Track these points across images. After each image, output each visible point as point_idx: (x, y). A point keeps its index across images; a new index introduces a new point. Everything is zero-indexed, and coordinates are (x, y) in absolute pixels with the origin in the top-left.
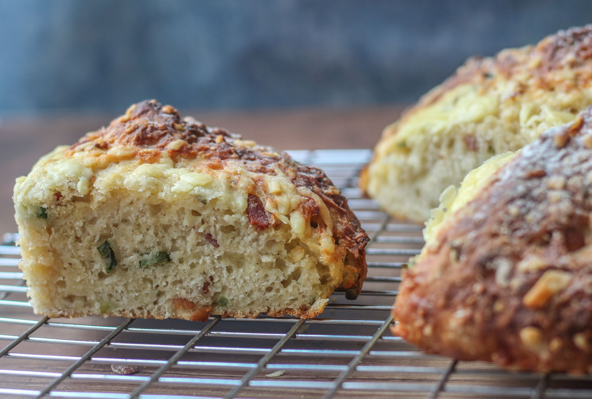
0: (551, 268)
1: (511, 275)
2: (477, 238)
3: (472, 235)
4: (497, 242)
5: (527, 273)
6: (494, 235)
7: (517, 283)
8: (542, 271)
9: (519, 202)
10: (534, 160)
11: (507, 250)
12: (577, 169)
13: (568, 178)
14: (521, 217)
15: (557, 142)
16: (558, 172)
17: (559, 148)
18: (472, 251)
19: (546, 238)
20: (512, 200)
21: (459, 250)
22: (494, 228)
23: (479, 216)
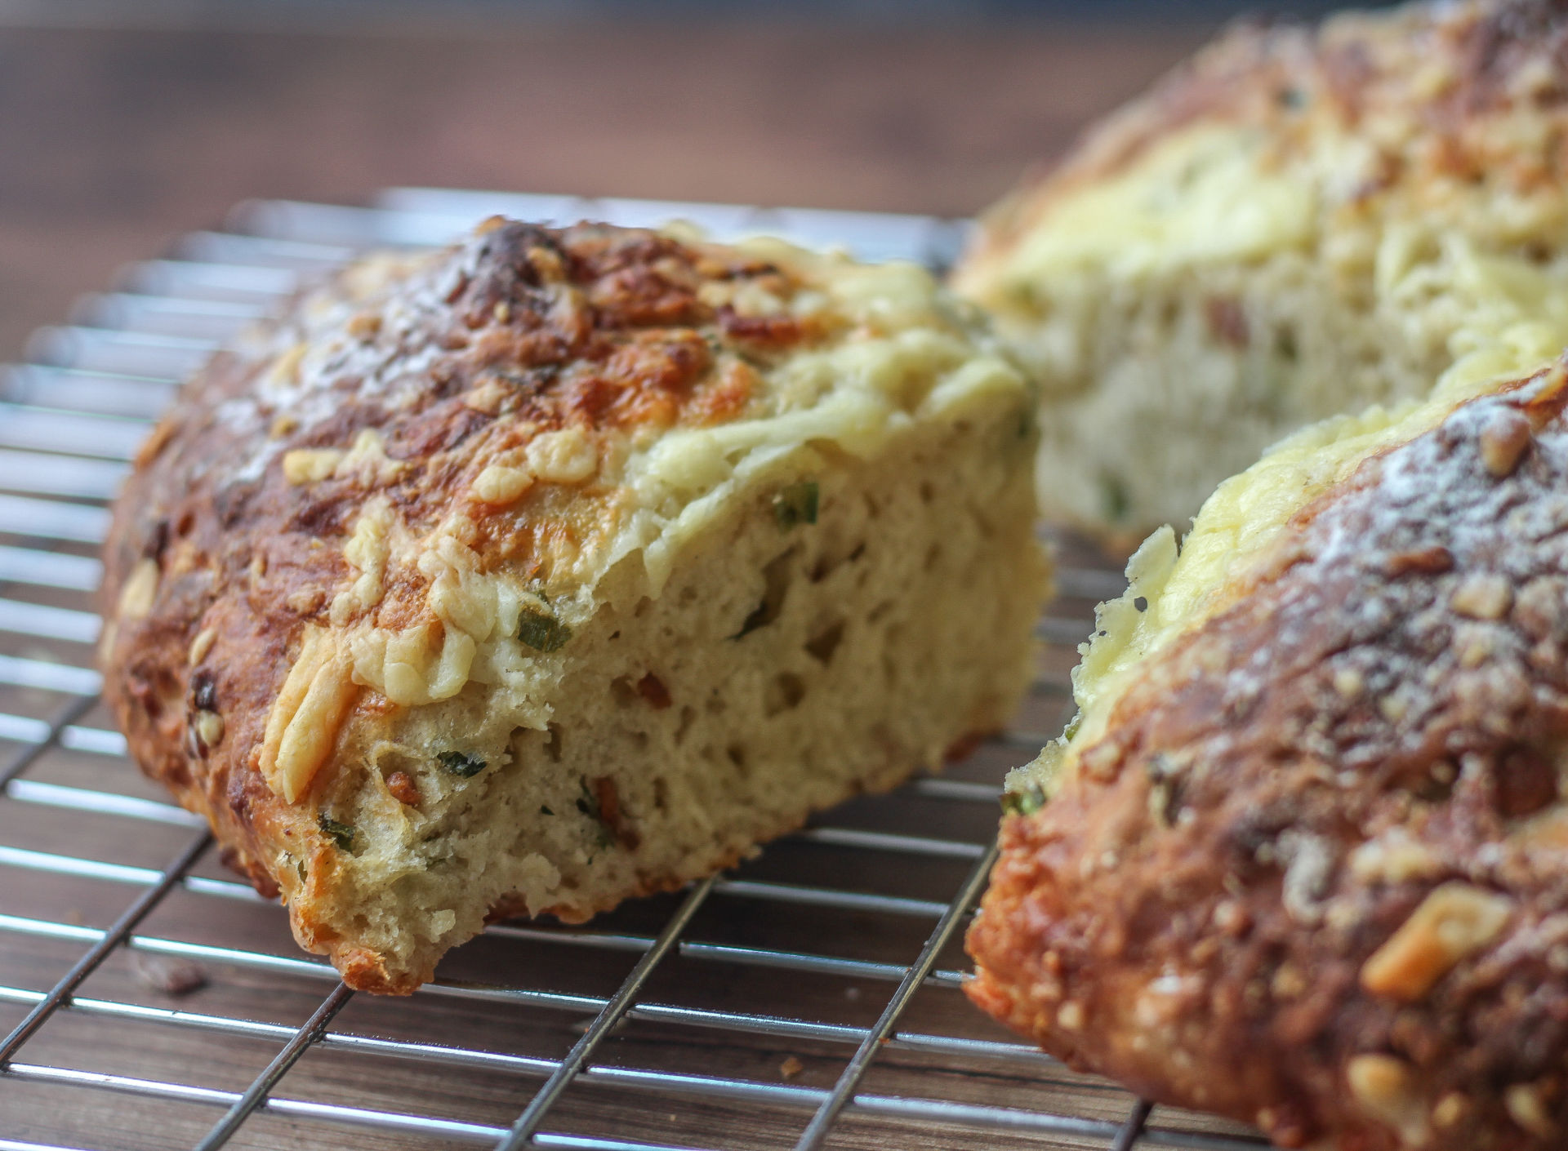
0: (1451, 876)
1: (1330, 886)
2: (1231, 758)
3: (1219, 744)
4: (1295, 776)
5: (1377, 885)
6: (1285, 755)
7: (1343, 914)
8: (1423, 884)
9: (1367, 656)
10: (1417, 512)
11: (1323, 805)
12: (1545, 551)
13: (1520, 581)
14: (1368, 704)
15: (1489, 458)
16: (1489, 557)
17: (1495, 479)
18: (1215, 799)
19: (1441, 772)
20: (1345, 646)
21: (1176, 790)
22: (1287, 731)
23: (1243, 684)
